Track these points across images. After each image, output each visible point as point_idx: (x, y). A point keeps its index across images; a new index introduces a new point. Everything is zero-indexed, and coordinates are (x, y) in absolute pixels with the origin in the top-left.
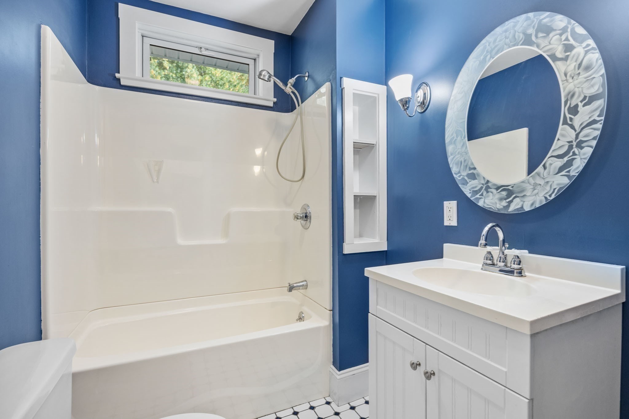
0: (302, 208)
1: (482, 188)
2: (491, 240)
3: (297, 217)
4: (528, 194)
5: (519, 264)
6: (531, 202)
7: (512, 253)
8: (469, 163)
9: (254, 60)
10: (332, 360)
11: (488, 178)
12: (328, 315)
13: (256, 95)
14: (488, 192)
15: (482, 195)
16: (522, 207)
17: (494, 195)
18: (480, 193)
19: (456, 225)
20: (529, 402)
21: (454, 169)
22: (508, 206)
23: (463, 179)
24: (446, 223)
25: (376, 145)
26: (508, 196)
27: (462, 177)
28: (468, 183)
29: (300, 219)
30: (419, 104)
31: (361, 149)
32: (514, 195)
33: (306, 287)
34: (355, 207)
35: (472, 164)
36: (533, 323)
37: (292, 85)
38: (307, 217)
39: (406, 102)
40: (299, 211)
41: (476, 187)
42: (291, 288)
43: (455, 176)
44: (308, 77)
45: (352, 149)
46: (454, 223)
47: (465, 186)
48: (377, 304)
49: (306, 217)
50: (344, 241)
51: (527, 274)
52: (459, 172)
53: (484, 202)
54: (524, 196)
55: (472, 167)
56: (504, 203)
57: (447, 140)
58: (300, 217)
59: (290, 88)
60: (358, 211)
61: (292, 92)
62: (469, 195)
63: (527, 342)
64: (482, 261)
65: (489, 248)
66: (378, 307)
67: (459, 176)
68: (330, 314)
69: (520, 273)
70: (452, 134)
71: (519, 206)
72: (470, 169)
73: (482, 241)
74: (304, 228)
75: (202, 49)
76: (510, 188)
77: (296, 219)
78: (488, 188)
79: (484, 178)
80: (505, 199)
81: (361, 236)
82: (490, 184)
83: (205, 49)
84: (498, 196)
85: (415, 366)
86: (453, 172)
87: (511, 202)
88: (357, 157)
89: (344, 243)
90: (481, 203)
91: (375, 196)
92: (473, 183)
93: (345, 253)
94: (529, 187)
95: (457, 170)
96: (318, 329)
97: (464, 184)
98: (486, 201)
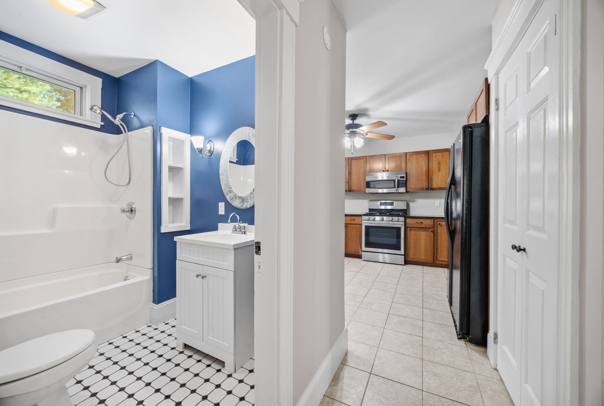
0: (127, 204)
1: (234, 197)
2: (234, 220)
3: (124, 211)
4: (249, 201)
5: (244, 229)
6: (249, 204)
7: (242, 225)
8: (229, 185)
9: (80, 88)
10: (152, 300)
11: (236, 193)
12: (150, 272)
13: (82, 116)
14: (236, 199)
15: (234, 200)
16: (247, 206)
17: (238, 201)
18: (233, 200)
19: (224, 214)
20: (234, 272)
21: (223, 188)
22: (242, 206)
23: (227, 192)
24: (220, 213)
25: (183, 168)
26: (243, 201)
27: (226, 191)
28: (228, 194)
29: (127, 212)
30: (208, 151)
31: (174, 169)
32: (244, 201)
33: (131, 258)
34: (169, 204)
35: (230, 186)
36: (234, 245)
37: (120, 119)
38: (133, 211)
39: (201, 151)
40: (125, 206)
41: (231, 197)
42: (118, 260)
43: (223, 190)
44: (134, 115)
45: (168, 168)
46: (223, 213)
47: (227, 196)
48: (181, 254)
49: (131, 210)
50: (162, 225)
51: (247, 233)
52: (225, 189)
53: (234, 204)
54: (248, 201)
55: (230, 187)
56: (241, 204)
57: (220, 173)
58: (127, 211)
59: (118, 121)
60: (171, 207)
61: (121, 124)
62: (229, 200)
63: (233, 252)
64: (232, 230)
65: (234, 224)
66: (182, 255)
67: (225, 191)
68: (151, 272)
69: (245, 233)
70: (222, 171)
71: (246, 206)
72: (230, 188)
73: (229, 221)
74: (129, 218)
75: (22, 69)
76: (243, 198)
77: (123, 212)
78: (236, 197)
79: (234, 193)
80: (242, 203)
81: (173, 222)
82: (236, 196)
83: (26, 69)
84: (239, 201)
85: (198, 276)
86: (223, 189)
87: (243, 204)
88: (171, 173)
89: (161, 226)
90: (233, 204)
91: (183, 199)
92: (231, 195)
93: (162, 232)
94: (249, 198)
95: (224, 188)
96: (142, 282)
97: (227, 195)
98: (235, 203)
